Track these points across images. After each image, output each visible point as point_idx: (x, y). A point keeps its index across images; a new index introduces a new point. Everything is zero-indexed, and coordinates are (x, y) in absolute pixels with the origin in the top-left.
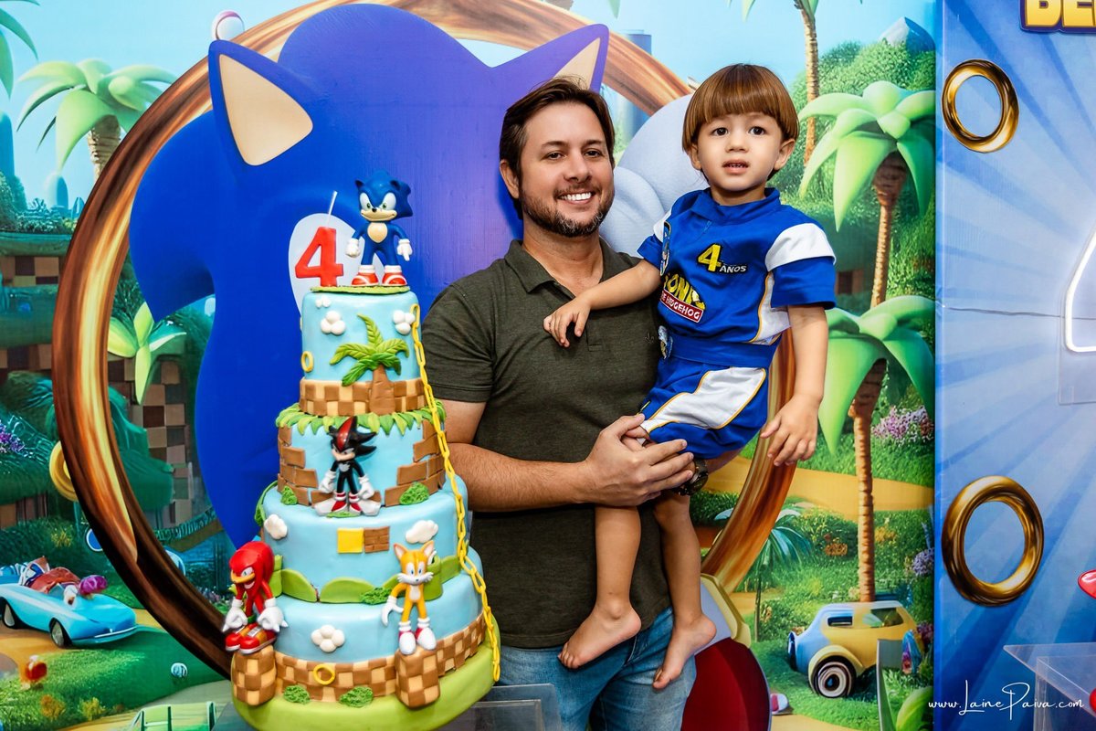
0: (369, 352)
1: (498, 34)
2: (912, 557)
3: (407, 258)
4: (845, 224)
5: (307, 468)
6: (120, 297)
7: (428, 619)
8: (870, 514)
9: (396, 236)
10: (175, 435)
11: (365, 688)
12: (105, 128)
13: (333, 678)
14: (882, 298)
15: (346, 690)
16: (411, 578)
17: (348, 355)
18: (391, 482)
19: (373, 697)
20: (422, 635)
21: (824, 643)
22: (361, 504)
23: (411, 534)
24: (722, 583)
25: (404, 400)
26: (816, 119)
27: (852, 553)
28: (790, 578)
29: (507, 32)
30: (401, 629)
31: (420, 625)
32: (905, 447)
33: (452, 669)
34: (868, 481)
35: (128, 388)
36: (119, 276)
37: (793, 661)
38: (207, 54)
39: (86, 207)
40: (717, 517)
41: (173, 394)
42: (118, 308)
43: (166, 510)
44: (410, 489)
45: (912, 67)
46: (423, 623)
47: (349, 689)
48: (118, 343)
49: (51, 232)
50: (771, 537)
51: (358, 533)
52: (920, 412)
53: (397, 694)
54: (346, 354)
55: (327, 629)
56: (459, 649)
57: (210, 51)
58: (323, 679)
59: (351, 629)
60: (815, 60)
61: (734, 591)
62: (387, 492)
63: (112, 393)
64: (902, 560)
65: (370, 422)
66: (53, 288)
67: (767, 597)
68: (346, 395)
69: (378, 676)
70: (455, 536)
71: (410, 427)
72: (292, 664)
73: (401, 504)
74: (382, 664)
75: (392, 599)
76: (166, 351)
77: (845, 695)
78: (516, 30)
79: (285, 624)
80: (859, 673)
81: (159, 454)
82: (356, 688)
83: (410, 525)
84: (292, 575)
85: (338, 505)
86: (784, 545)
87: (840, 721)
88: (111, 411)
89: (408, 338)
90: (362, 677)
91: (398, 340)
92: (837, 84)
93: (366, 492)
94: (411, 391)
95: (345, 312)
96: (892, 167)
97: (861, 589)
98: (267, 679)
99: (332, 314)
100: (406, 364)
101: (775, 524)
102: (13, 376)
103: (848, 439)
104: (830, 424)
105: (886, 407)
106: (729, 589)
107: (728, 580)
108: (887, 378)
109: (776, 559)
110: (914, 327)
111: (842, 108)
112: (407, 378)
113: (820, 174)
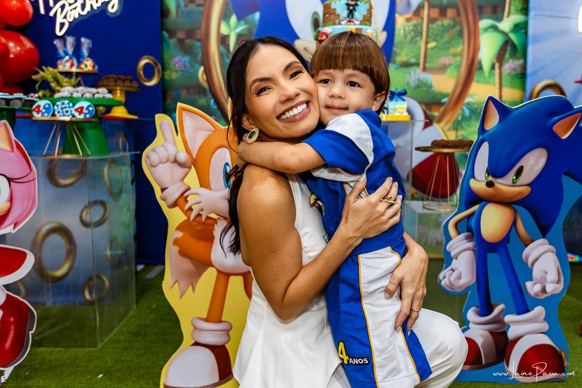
6: (226, 12)
14: (508, 16)
22: (355, 22)
24: (442, 127)
28: (469, 126)
32: (515, 75)
34: (500, 88)
35: (227, 46)
36: (225, 4)
40: (441, 101)
42: (225, 16)
48: (224, 30)
50: (463, 110)
52: (521, 62)
63: (222, 49)
66: (202, 9)
76: (242, 33)
86: (467, 113)
88: (221, 55)
101: (464, 105)
102: (187, 41)
103: (493, 71)
104: (486, 65)
105: (508, 59)
106: (446, 129)
107: (445, 125)
108: (509, 48)
109: (464, 118)
110: (521, 28)
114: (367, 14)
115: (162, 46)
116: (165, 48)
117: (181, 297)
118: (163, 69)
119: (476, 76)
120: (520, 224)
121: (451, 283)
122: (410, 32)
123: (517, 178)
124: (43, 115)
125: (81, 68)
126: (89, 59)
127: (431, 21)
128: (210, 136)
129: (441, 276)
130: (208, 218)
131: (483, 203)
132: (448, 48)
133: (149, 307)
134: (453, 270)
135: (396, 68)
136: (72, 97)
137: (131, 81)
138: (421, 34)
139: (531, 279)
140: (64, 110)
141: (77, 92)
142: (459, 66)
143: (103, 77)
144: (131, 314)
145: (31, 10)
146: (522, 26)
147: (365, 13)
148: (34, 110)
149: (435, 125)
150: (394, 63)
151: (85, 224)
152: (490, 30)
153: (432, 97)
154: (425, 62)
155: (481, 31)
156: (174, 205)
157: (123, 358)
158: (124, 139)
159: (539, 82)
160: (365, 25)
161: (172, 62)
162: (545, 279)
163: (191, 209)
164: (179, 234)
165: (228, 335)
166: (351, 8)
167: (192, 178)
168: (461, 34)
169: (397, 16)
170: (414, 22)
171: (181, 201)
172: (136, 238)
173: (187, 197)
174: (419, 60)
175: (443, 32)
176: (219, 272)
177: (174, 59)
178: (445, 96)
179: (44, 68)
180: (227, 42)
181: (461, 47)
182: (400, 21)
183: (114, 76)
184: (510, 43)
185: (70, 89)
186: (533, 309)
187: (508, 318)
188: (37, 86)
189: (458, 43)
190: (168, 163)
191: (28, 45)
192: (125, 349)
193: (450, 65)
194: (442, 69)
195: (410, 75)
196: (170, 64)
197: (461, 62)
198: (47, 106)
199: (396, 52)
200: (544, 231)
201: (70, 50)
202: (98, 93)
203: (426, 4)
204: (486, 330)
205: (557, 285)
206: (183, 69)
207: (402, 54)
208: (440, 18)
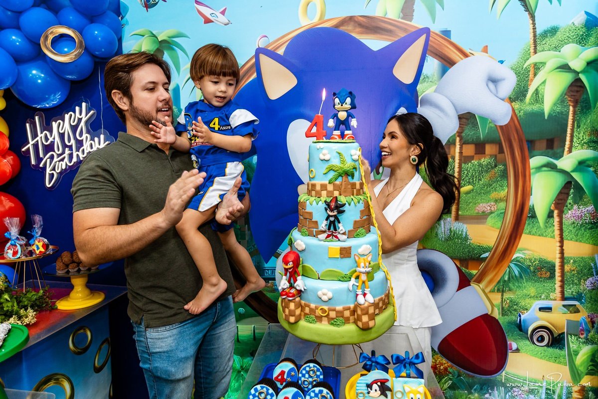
0: (341, 168)
1: (378, 36)
2: (585, 280)
3: (355, 127)
4: (550, 115)
5: (314, 220)
7: (369, 290)
8: (562, 257)
9: (350, 117)
11: (341, 319)
13: (327, 313)
14: (570, 151)
15: (333, 319)
16: (363, 270)
17: (331, 170)
18: (351, 227)
19: (345, 323)
20: (367, 296)
21: (537, 319)
22: (339, 236)
23: (360, 251)
24: (484, 288)
25: (355, 190)
26: (535, 64)
27: (552, 276)
28: (519, 287)
29: (382, 34)
30: (357, 293)
31: (365, 292)
32: (582, 225)
33: (377, 314)
34: (562, 241)
37: (520, 327)
38: (254, 54)
40: (481, 257)
44: (359, 230)
45: (588, 36)
46: (367, 291)
47: (334, 319)
50: (509, 267)
51: (337, 248)
52: (590, 208)
53: (355, 322)
54: (331, 169)
55: (325, 291)
56: (381, 305)
57: (256, 53)
58: (322, 313)
59: (335, 292)
60: (535, 36)
61: (490, 292)
62: (349, 231)
64: (579, 281)
65: (342, 199)
67: (507, 296)
68: (330, 188)
69: (347, 314)
70: (377, 253)
71: (359, 202)
72: (309, 306)
73: (354, 237)
74: (349, 309)
75: (353, 279)
77: (547, 345)
78: (386, 33)
79: (305, 288)
80: (555, 335)
82: (337, 318)
83: (360, 246)
84: (307, 266)
85: (328, 236)
86: (516, 271)
87: (545, 358)
89: (357, 162)
90: (340, 314)
91: (353, 163)
92: (546, 47)
93: (342, 230)
94: (358, 187)
95: (330, 151)
96: (576, 86)
97: (557, 294)
98: (298, 312)
99: (325, 151)
100: (356, 174)
101: (511, 261)
103: (551, 220)
104: (541, 213)
105: (572, 205)
106: (487, 290)
107: (487, 286)
108: (572, 191)
109: (512, 277)
110: (587, 165)
111: (549, 58)
112: (356, 180)
113: (537, 92)
119: (527, 228)
126: (41, 238)
127: (465, 159)
132: (488, 193)
142: (505, 214)
146: (590, 163)
149: (474, 285)
152: (545, 169)
153: (469, 252)
154: (457, 210)
155: (532, 171)
166: (332, 219)
168: (504, 175)
175: (481, 173)
178: (485, 250)
181: (506, 190)
184: (573, 184)
189: (502, 186)
193: (491, 213)
194: (481, 218)
195: (439, 224)
197: (507, 208)
203: (458, 139)
208: (476, 156)
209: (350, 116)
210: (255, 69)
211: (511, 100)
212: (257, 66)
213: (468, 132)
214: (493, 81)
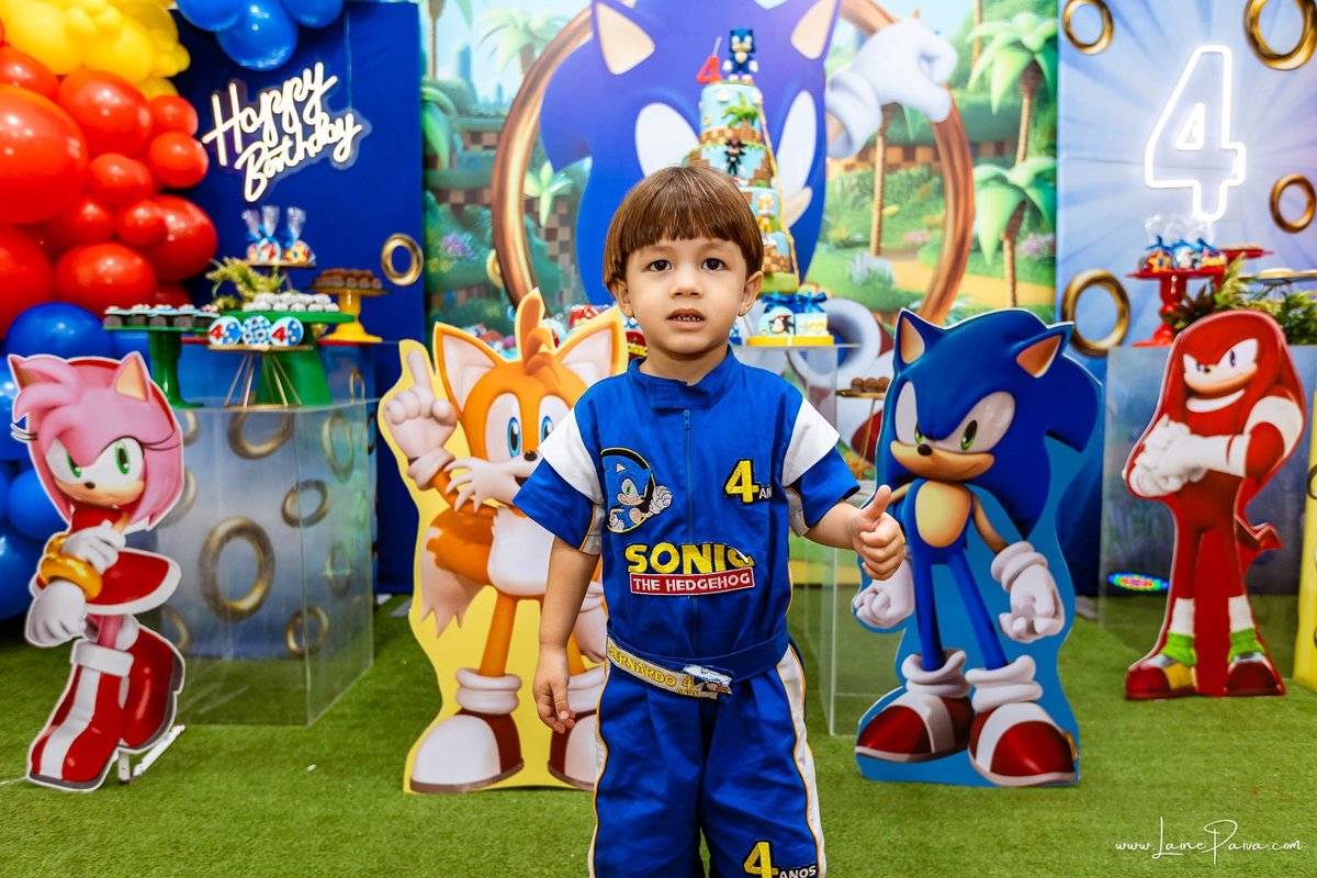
0: (741, 111)
3: (755, 72)
4: (1000, 110)
6: (533, 158)
10: (564, 246)
12: (526, 51)
14: (1025, 158)
18: (751, 176)
22: (739, 181)
25: (755, 139)
26: (980, 38)
32: (1040, 261)
34: (1014, 284)
35: (536, 216)
36: (533, 145)
39: (514, 101)
41: (564, 220)
42: (532, 165)
43: (557, 296)
45: (1046, 3)
48: (531, 189)
49: (493, 117)
52: (1049, 237)
54: (730, 112)
63: (528, 220)
66: (492, 153)
68: (729, 134)
71: (760, 151)
76: (559, 193)
81: (554, 259)
88: (526, 231)
89: (757, 107)
91: (754, 107)
92: (995, 15)
94: (758, 135)
95: (729, 92)
96: (1033, 69)
100: (757, 122)
101: (950, 313)
102: (467, 208)
103: (1000, 254)
104: (988, 245)
105: (1026, 234)
108: (1027, 214)
110: (1046, 179)
111: (999, 31)
112: (756, 128)
113: (982, 77)
114: (762, 168)
115: (425, 217)
116: (430, 220)
117: (440, 634)
118: (427, 256)
119: (971, 264)
120: (981, 517)
121: (873, 614)
122: (852, 189)
123: (968, 441)
124: (225, 341)
125: (288, 259)
126: (300, 242)
127: (889, 168)
128: (486, 376)
129: (856, 601)
130: (483, 506)
131: (916, 481)
132: (920, 216)
133: (397, 663)
134: (876, 593)
135: (830, 251)
136: (272, 311)
137: (370, 279)
138: (872, 191)
139: (1009, 611)
140: (257, 332)
141: (281, 301)
142: (940, 246)
143: (325, 272)
144: (364, 674)
145: (204, 160)
146: (1048, 176)
147: (758, 166)
148: (212, 332)
150: (826, 241)
151: (291, 521)
152: (993, 183)
153: (894, 301)
154: (879, 240)
155: (977, 186)
156: (430, 484)
157: (350, 741)
158: (358, 376)
159: (1079, 272)
160: (759, 185)
161: (442, 244)
162: (1033, 610)
163: (455, 492)
164: (437, 533)
165: (516, 697)
166: (733, 159)
167: (458, 442)
168: (941, 191)
169: (829, 160)
170: (859, 171)
171: (440, 479)
172: (376, 547)
173: (449, 472)
174: (868, 236)
175: (910, 187)
176: (501, 593)
177: (445, 238)
178: (915, 298)
179: (226, 260)
180: (536, 210)
182: (835, 171)
183: (342, 270)
184: (1028, 204)
185: (271, 296)
186: (1013, 661)
187: (972, 675)
188: (215, 289)
189: (937, 207)
190: (420, 419)
191: (199, 218)
192: (352, 728)
193: (924, 244)
194: (911, 251)
195: (853, 260)
196: (438, 247)
197: (943, 238)
198: (232, 327)
199: (828, 223)
200: (1024, 529)
201: (269, 227)
202: (314, 302)
203: (880, 141)
204: (937, 694)
205: (1054, 621)
206: (460, 255)
207: (838, 225)
208: (905, 164)
209: (749, 59)
210: (589, 26)
211: (951, 86)
212: (594, 21)
213: (894, 131)
214: (928, 58)
